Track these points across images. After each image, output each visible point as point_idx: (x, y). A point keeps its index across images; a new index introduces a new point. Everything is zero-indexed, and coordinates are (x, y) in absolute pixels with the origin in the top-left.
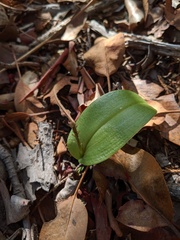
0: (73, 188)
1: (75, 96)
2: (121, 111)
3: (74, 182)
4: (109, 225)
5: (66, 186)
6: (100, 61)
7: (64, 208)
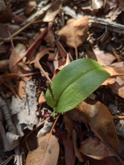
0: (50, 128)
1: (52, 62)
2: (84, 74)
3: (50, 124)
4: (74, 154)
5: (45, 127)
6: (70, 37)
7: (43, 142)
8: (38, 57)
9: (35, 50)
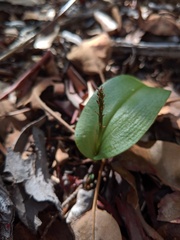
0: (89, 201)
2: (134, 92)
5: (79, 200)
7: (83, 228)
8: (36, 92)
9: (30, 83)
